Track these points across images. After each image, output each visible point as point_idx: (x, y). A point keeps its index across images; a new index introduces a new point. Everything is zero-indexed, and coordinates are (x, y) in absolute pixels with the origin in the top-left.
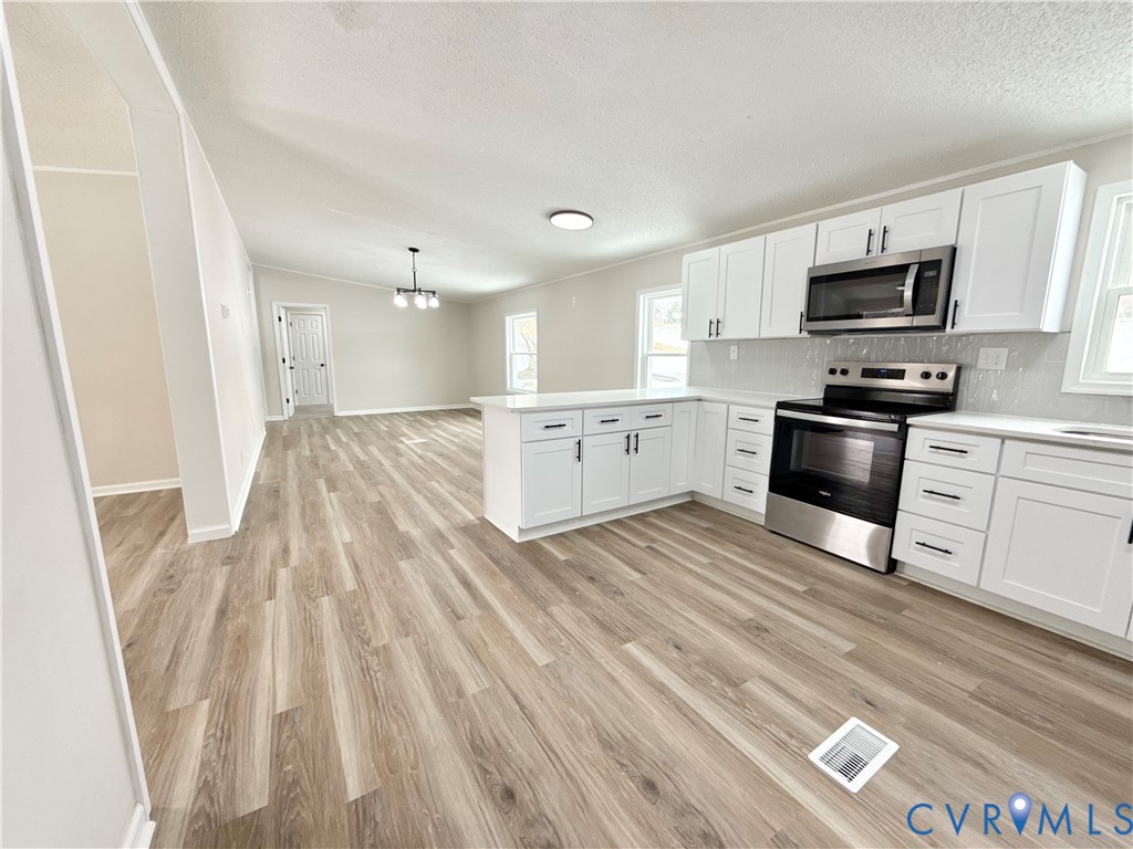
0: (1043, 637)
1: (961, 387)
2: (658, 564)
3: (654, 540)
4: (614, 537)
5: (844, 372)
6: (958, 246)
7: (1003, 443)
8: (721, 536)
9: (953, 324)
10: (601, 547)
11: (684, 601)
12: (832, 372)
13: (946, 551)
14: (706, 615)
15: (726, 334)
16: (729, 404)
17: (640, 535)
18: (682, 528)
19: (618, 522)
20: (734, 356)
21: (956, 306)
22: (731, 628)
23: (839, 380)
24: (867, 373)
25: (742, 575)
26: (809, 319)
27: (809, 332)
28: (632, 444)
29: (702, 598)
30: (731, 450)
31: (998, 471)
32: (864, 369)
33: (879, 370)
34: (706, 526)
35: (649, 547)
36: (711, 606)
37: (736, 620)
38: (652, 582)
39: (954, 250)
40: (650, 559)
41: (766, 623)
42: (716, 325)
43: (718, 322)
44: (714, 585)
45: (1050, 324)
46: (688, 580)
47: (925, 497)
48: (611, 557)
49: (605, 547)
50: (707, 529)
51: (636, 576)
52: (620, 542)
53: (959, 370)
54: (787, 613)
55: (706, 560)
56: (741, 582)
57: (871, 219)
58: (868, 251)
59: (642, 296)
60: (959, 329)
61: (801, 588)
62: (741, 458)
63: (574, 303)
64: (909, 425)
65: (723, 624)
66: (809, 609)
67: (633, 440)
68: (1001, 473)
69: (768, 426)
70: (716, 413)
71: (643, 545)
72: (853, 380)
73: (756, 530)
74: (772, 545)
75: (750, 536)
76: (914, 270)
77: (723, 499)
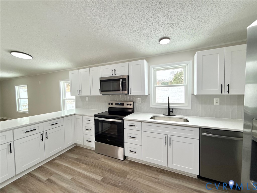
1: (134, 107)
5: (112, 104)
6: (129, 75)
7: (142, 123)
8: (80, 161)
9: (130, 93)
12: (109, 104)
13: (135, 152)
15: (83, 94)
16: (82, 115)
20: (87, 100)
21: (130, 89)
23: (111, 106)
24: (117, 104)
26: (101, 91)
27: (102, 94)
30: (85, 130)
31: (142, 130)
39: (128, 76)
42: (79, 92)
43: (80, 91)
45: (146, 94)
47: (129, 138)
53: (133, 103)
57: (112, 67)
58: (112, 75)
59: (61, 82)
60: (131, 94)
62: (87, 131)
63: (40, 83)
64: (124, 120)
67: (45, 135)
68: (142, 131)
69: (93, 122)
70: (79, 119)
72: (114, 106)
73: (93, 153)
74: (96, 159)
75: (90, 157)
76: (121, 80)
77: (83, 145)
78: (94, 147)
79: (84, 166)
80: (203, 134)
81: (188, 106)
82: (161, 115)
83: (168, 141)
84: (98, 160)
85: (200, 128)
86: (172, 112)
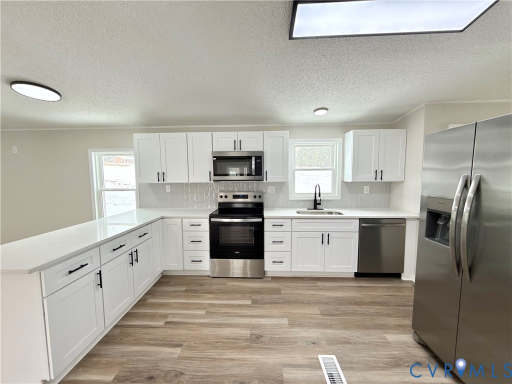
0: (308, 280)
2: (182, 332)
3: (166, 316)
4: (138, 330)
5: (226, 197)
6: (264, 152)
7: (292, 220)
8: (196, 291)
9: (266, 179)
10: (133, 344)
11: (217, 348)
12: (221, 197)
13: (281, 262)
14: (234, 348)
15: (169, 180)
16: (182, 218)
17: (153, 317)
18: (174, 297)
19: (128, 316)
20: (168, 191)
21: (266, 173)
22: (250, 347)
23: (223, 200)
24: (235, 197)
25: (224, 310)
26: (214, 175)
27: (214, 181)
28: (134, 258)
29: (223, 338)
30: (186, 242)
31: (291, 230)
32: (233, 195)
33: (239, 195)
34: (184, 289)
35: (167, 323)
36: (232, 341)
37: (247, 340)
38: (190, 348)
40: (175, 332)
41: (257, 332)
42: (162, 176)
43: (163, 174)
44: (220, 326)
46: (206, 331)
48: (150, 348)
49: (138, 342)
50: (186, 291)
51: (178, 350)
52: (145, 331)
54: (258, 319)
55: (202, 312)
56: (227, 315)
58: (235, 149)
59: (93, 153)
61: (249, 302)
62: (193, 245)
64: (264, 218)
65: (245, 348)
66: (261, 312)
67: (134, 254)
69: (206, 227)
70: (174, 224)
71: (162, 323)
72: (230, 199)
73: (207, 280)
74: (220, 285)
75: (208, 284)
76: (253, 158)
77: (184, 270)
78: (208, 268)
79: (210, 296)
80: (363, 225)
81: (337, 196)
82: (306, 210)
83: (325, 239)
84: (225, 285)
85: (360, 219)
86: (320, 204)
